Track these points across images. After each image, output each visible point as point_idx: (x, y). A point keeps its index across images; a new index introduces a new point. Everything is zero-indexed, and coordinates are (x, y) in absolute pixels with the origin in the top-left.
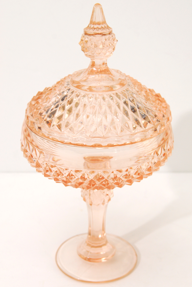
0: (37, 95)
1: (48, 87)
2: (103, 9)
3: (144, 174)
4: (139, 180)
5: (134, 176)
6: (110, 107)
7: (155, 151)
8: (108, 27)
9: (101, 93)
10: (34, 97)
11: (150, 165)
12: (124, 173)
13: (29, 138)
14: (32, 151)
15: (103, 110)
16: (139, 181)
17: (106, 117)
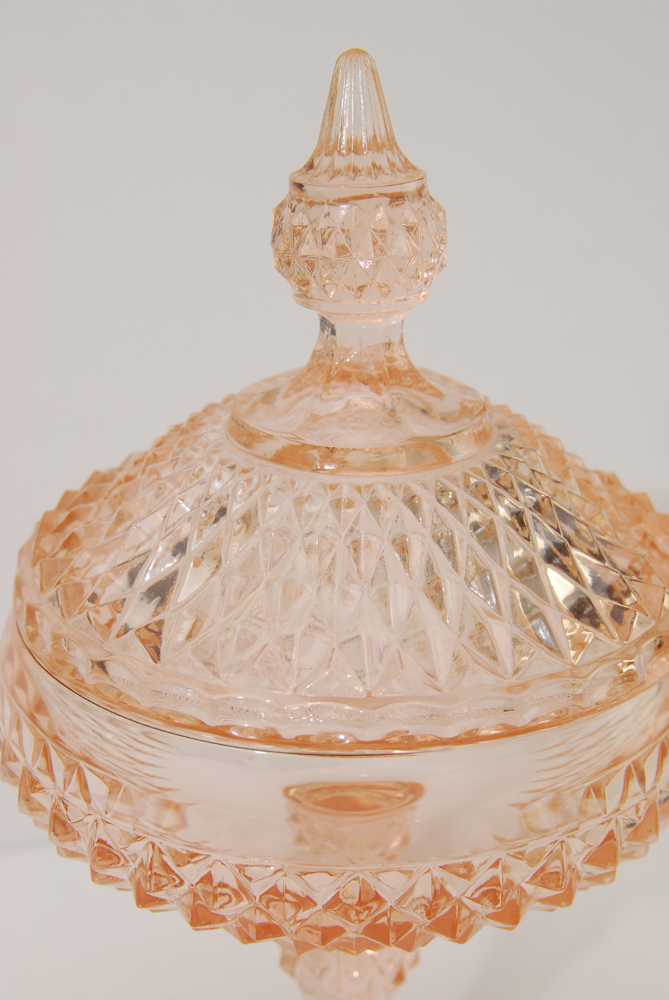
0: (60, 507)
1: (103, 467)
2: (380, 75)
3: (579, 878)
4: (551, 907)
5: (529, 888)
6: (403, 549)
7: (634, 763)
8: (408, 166)
9: (363, 480)
10: (47, 515)
11: (612, 826)
12: (483, 876)
13: (43, 720)
14: (67, 782)
15: (368, 562)
16: (551, 910)
17: (384, 598)
